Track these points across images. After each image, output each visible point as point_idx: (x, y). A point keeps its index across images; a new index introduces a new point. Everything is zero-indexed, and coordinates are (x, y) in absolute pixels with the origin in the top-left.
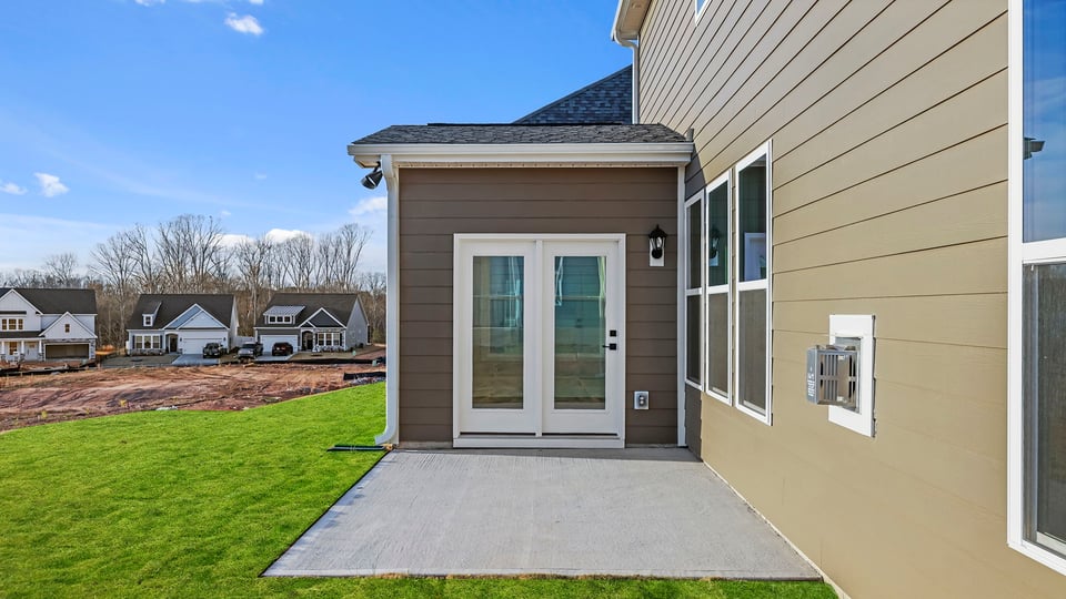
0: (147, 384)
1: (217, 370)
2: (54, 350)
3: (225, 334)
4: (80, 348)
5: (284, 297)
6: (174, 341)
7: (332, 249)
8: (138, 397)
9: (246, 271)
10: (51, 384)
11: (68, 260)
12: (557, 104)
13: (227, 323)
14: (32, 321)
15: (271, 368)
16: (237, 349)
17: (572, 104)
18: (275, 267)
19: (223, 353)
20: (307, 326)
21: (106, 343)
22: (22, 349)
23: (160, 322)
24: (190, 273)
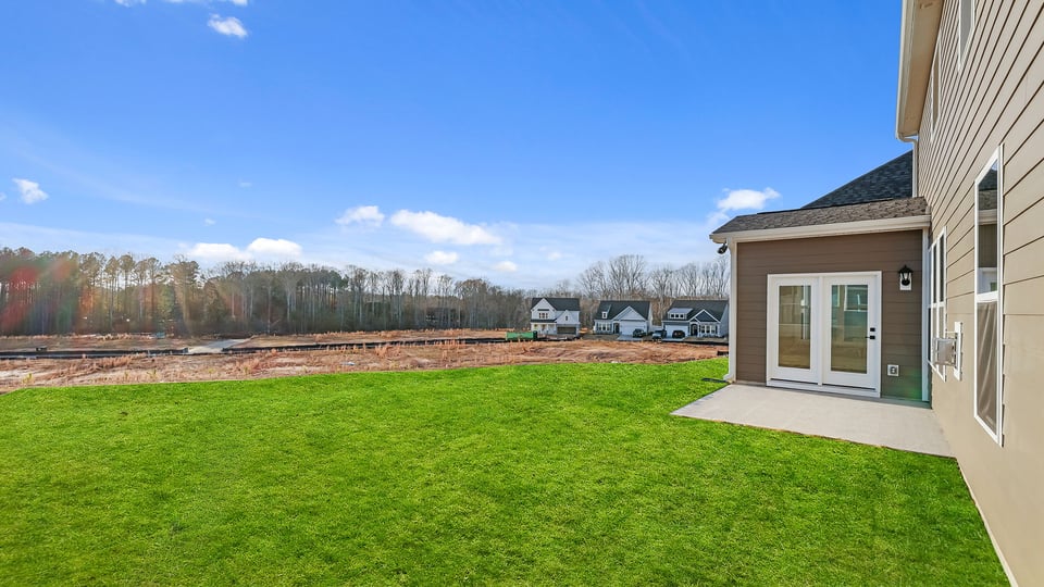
0: (605, 350)
1: (641, 344)
2: (561, 329)
3: (645, 324)
4: (572, 329)
5: (680, 303)
6: (617, 327)
7: (711, 272)
8: (601, 356)
9: (657, 286)
10: (560, 346)
11: (567, 283)
12: (863, 178)
13: (647, 318)
14: (552, 314)
15: (672, 345)
16: (652, 333)
17: (876, 176)
18: (675, 285)
19: (643, 335)
20: (694, 320)
21: (584, 327)
22: (547, 328)
23: (610, 317)
24: (626, 288)
